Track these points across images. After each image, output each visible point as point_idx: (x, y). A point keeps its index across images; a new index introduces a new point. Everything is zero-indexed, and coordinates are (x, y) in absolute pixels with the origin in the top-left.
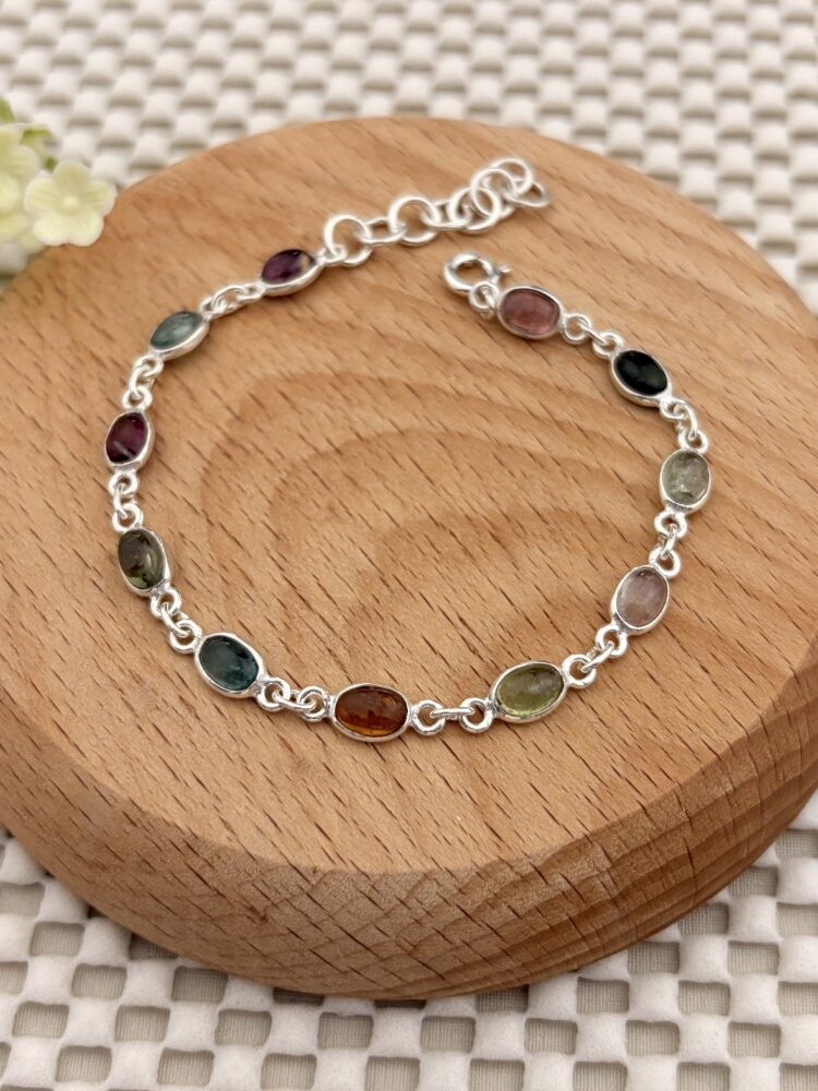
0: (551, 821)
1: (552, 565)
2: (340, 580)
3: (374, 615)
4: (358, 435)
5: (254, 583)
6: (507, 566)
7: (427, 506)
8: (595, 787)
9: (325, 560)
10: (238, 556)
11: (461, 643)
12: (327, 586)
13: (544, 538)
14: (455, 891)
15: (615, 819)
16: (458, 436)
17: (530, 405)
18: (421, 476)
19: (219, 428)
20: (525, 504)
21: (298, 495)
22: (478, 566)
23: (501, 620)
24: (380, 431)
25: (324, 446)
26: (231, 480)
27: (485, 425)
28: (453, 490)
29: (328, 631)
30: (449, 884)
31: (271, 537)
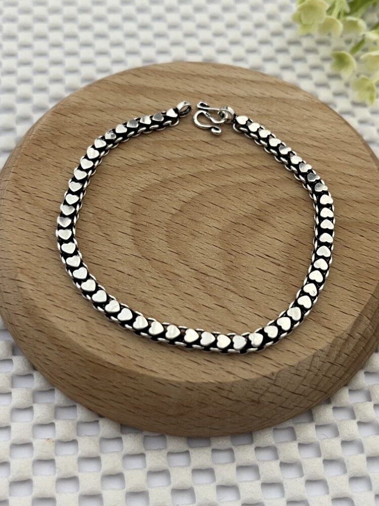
0: (345, 314)
1: (287, 221)
2: (213, 260)
3: (234, 268)
4: (184, 201)
5: (181, 275)
6: (270, 228)
7: (228, 217)
8: (351, 295)
9: (202, 255)
10: (168, 268)
11: (272, 264)
12: (209, 264)
13: (278, 212)
14: (325, 356)
15: (365, 303)
16: (222, 187)
17: (241, 165)
18: (218, 208)
19: (128, 221)
20: (262, 202)
21: (176, 234)
22: (260, 233)
23: (281, 249)
25: (174, 211)
26: (146, 240)
27: (229, 178)
28: (234, 208)
29: (220, 281)
30: (323, 355)
31: (177, 255)
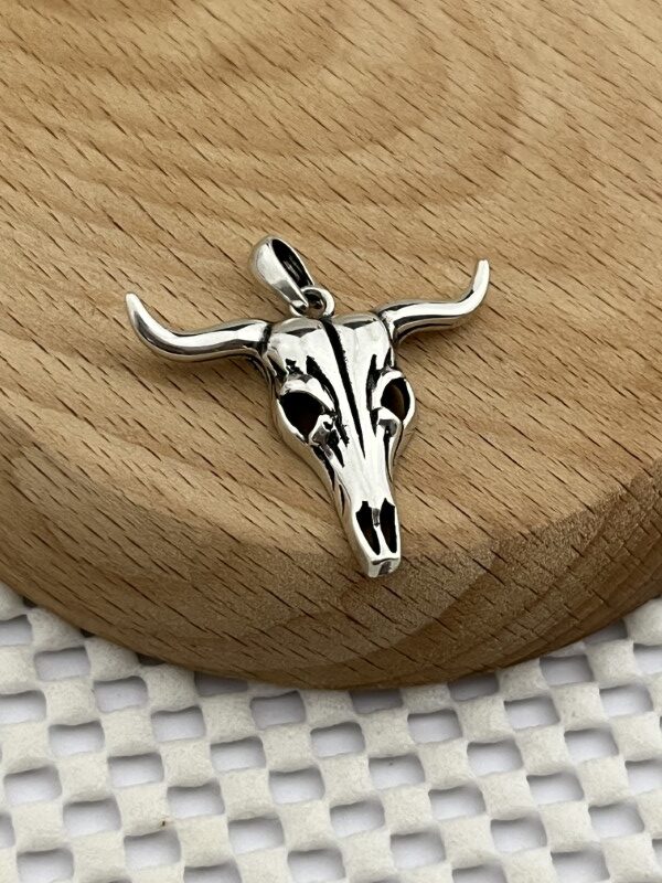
1: (174, 43)
4: (384, 147)
6: (217, 40)
7: (301, 86)
16: (285, 154)
19: (521, 142)
20: (208, 94)
21: (426, 86)
24: (365, 153)
25: (414, 133)
27: (260, 167)
28: (279, 102)
31: (438, 49)
